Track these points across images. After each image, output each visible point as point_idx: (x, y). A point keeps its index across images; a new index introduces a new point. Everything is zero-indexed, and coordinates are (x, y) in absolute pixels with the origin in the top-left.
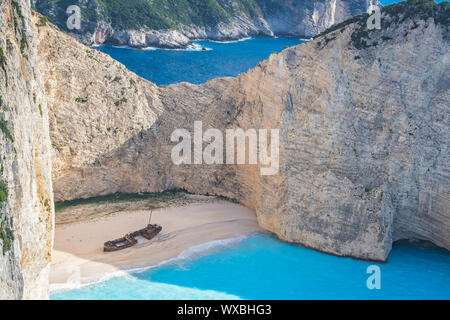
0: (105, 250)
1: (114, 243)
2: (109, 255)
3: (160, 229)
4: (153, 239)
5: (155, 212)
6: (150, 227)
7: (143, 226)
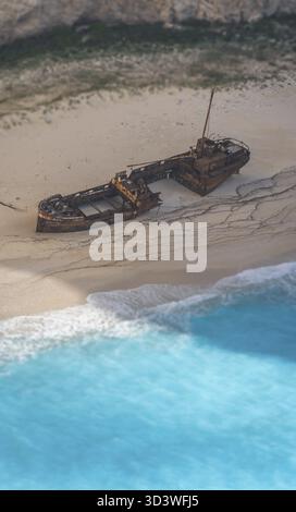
0: (43, 227)
1: (74, 203)
2: (54, 245)
3: (243, 156)
4: (215, 194)
5: (223, 96)
6: (207, 147)
7: (183, 144)
